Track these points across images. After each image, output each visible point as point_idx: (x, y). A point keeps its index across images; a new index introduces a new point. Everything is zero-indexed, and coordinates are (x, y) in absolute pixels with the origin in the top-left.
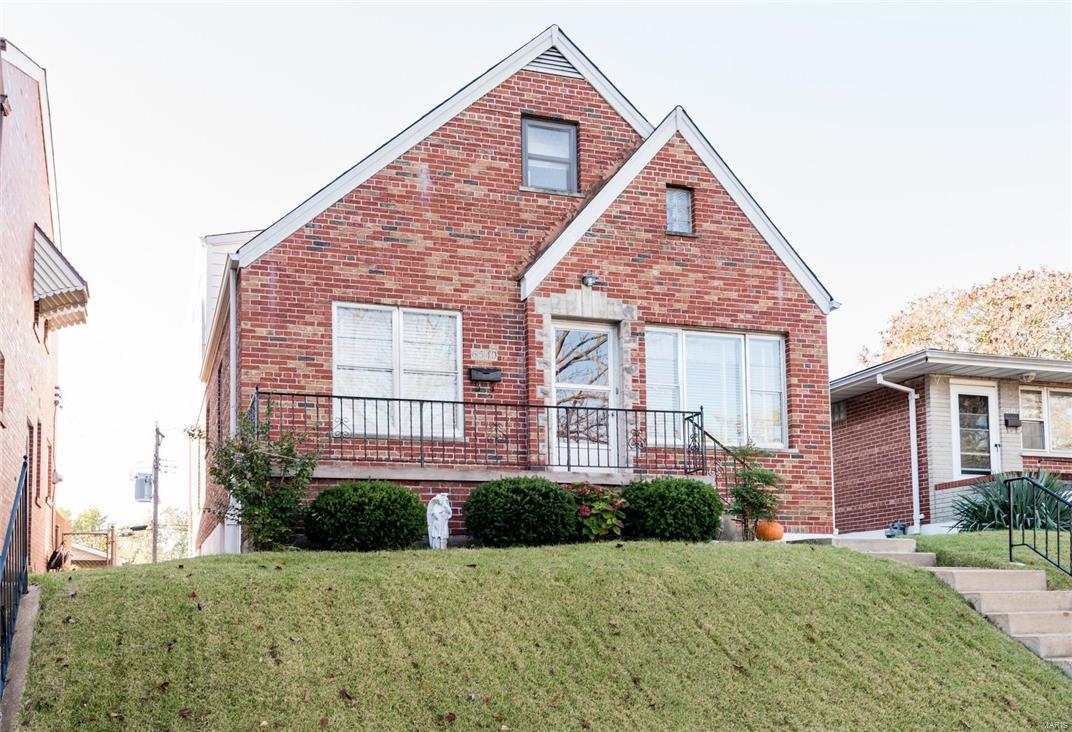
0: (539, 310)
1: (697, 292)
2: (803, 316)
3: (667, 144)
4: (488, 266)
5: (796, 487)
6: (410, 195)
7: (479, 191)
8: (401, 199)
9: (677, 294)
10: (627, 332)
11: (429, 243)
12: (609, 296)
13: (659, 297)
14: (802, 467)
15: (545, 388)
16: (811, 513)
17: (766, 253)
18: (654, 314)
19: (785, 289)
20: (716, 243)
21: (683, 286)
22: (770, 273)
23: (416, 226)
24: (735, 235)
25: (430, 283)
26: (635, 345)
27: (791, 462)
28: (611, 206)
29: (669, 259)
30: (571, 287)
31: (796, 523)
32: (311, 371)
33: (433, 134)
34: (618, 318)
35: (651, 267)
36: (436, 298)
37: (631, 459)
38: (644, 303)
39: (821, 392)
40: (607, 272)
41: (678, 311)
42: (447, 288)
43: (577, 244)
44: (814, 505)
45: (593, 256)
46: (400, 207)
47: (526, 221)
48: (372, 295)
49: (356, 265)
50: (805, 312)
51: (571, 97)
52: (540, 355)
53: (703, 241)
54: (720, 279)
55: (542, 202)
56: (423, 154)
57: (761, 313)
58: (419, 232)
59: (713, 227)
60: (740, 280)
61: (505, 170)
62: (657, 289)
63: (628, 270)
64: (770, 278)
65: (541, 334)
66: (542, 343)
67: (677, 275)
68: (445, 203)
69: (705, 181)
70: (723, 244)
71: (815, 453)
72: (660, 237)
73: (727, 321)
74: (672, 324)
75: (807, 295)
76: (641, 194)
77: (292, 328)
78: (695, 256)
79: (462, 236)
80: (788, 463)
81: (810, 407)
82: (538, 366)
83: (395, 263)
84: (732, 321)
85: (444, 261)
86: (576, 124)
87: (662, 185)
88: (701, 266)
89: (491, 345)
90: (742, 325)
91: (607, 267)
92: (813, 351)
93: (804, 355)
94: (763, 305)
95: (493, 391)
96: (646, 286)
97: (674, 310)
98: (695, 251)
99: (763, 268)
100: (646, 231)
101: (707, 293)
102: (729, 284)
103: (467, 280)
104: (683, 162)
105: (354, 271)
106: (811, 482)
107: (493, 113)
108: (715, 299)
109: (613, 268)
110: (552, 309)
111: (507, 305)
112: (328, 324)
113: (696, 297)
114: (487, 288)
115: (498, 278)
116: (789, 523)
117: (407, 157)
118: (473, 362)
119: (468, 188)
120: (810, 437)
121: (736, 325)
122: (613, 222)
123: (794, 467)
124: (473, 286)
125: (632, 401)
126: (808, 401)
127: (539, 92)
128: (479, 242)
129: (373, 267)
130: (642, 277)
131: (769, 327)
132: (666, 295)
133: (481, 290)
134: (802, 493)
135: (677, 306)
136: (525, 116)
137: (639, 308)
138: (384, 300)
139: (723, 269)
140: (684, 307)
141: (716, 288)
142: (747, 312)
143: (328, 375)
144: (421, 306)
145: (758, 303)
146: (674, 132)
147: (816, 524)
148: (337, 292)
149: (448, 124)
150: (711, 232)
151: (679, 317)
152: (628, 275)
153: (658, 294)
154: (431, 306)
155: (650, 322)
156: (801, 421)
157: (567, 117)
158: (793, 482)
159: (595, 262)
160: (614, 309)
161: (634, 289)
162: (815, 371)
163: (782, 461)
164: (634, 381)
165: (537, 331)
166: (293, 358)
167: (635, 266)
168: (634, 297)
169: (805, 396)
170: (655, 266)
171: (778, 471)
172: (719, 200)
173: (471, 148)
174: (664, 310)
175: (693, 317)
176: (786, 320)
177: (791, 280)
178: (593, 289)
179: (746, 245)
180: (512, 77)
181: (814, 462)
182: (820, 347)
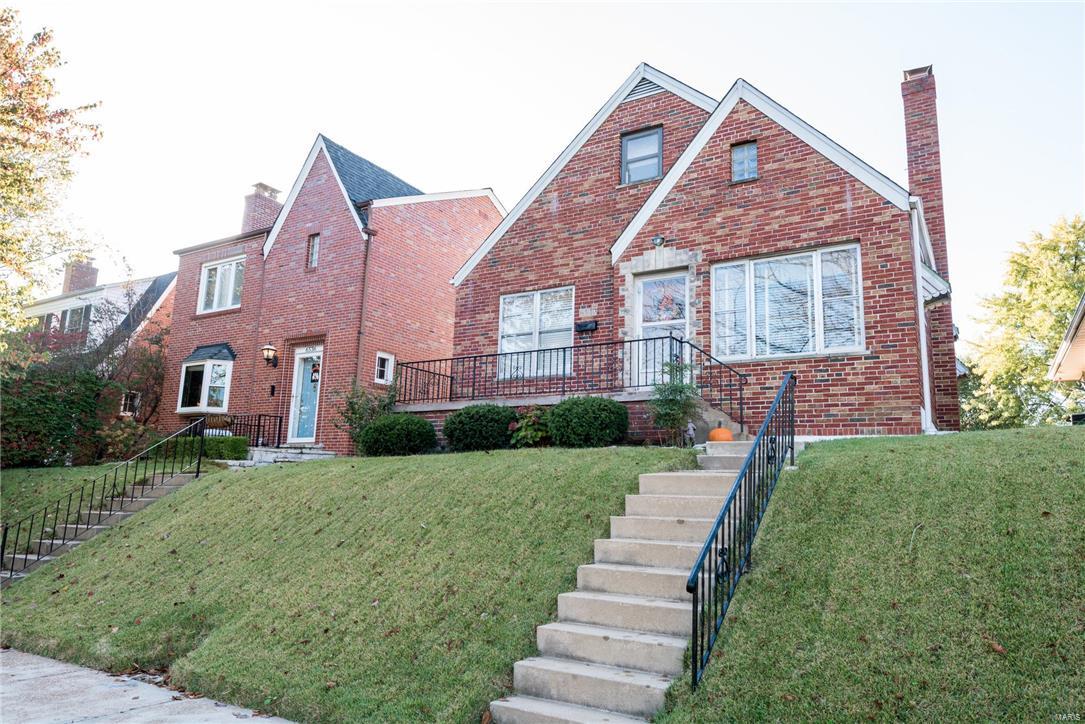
0: (622, 272)
1: (758, 225)
2: (876, 219)
3: (732, 112)
4: (592, 250)
5: (868, 388)
6: (547, 216)
7: (588, 199)
8: (541, 220)
9: (738, 232)
10: (693, 273)
11: (556, 244)
12: (677, 249)
13: (722, 240)
14: (879, 368)
15: (625, 330)
16: (891, 414)
17: (832, 171)
18: (716, 254)
19: (855, 199)
20: (778, 178)
21: (744, 223)
22: (836, 189)
23: (548, 235)
24: (799, 165)
25: (555, 270)
26: (700, 283)
27: (864, 363)
28: (681, 178)
29: (731, 205)
30: (647, 249)
31: (870, 425)
32: (486, 342)
33: (561, 171)
34: (685, 264)
35: (715, 216)
36: (558, 280)
37: (694, 376)
38: (708, 247)
39: (902, 289)
40: (676, 231)
41: (740, 246)
42: (565, 271)
43: (653, 216)
44: (895, 405)
45: (665, 221)
46: (540, 226)
47: (619, 210)
48: (520, 288)
49: (513, 270)
50: (881, 214)
51: (657, 108)
52: (623, 305)
53: (765, 181)
54: (780, 208)
55: (632, 192)
56: (555, 186)
57: (827, 227)
58: (550, 238)
59: (775, 166)
60: (803, 204)
61: (608, 178)
62: (720, 232)
63: (695, 224)
64: (836, 193)
65: (623, 290)
66: (623, 296)
67: (738, 216)
68: (568, 215)
69: (766, 129)
70: (785, 177)
71: (894, 352)
72: (722, 190)
73: (789, 243)
74: (734, 259)
75: (882, 198)
76: (708, 160)
77: (478, 317)
78: (757, 196)
79: (577, 233)
80: (859, 366)
81: (887, 306)
82: (621, 314)
83: (536, 262)
84: (794, 242)
85: (565, 254)
86: (661, 125)
87: (727, 146)
88: (762, 203)
89: (593, 304)
90: (805, 244)
91: (676, 226)
92: (889, 251)
93: (878, 257)
94: (828, 220)
95: (593, 337)
96: (710, 232)
97: (735, 247)
98: (756, 191)
99: (828, 186)
100: (711, 188)
101: (767, 224)
102: (790, 210)
103: (579, 262)
104: (746, 121)
105: (512, 274)
106: (890, 382)
107: (600, 142)
108: (776, 227)
109: (681, 226)
110: (632, 268)
111: (604, 274)
112: (497, 311)
113: (755, 231)
114: (591, 265)
115: (600, 255)
116: (861, 425)
117: (546, 191)
118: (580, 319)
119: (581, 200)
120: (889, 336)
121: (798, 245)
122: (683, 190)
123: (866, 368)
124: (582, 266)
125: (695, 328)
126: (884, 301)
127: (633, 115)
128: (588, 234)
129: (523, 269)
130: (706, 226)
131: (836, 239)
132: (728, 235)
133: (587, 267)
134: (880, 393)
135: (737, 242)
136: (623, 135)
137: (703, 252)
138: (527, 289)
139: (784, 199)
140: (746, 241)
141: (778, 217)
142: (810, 230)
143: (495, 343)
144: (550, 287)
145: (823, 219)
146: (738, 100)
147: (897, 424)
148: (502, 289)
149: (571, 161)
150: (774, 170)
151: (740, 251)
152: (693, 228)
153: (721, 236)
154: (555, 286)
155: (712, 262)
156: (876, 322)
157: (653, 124)
158: (866, 384)
159: (667, 225)
160: (681, 257)
161: (699, 237)
162: (893, 270)
163: (853, 364)
164: (698, 312)
165: (621, 288)
166: (478, 335)
167: (700, 219)
168: (700, 244)
169: (880, 297)
170: (718, 215)
171: (849, 374)
172: (781, 140)
173: (585, 172)
174: (726, 249)
175: (755, 248)
176: (856, 227)
177: (862, 188)
178: (665, 246)
179: (809, 171)
180: (614, 112)
181: (893, 362)
182: (900, 244)
